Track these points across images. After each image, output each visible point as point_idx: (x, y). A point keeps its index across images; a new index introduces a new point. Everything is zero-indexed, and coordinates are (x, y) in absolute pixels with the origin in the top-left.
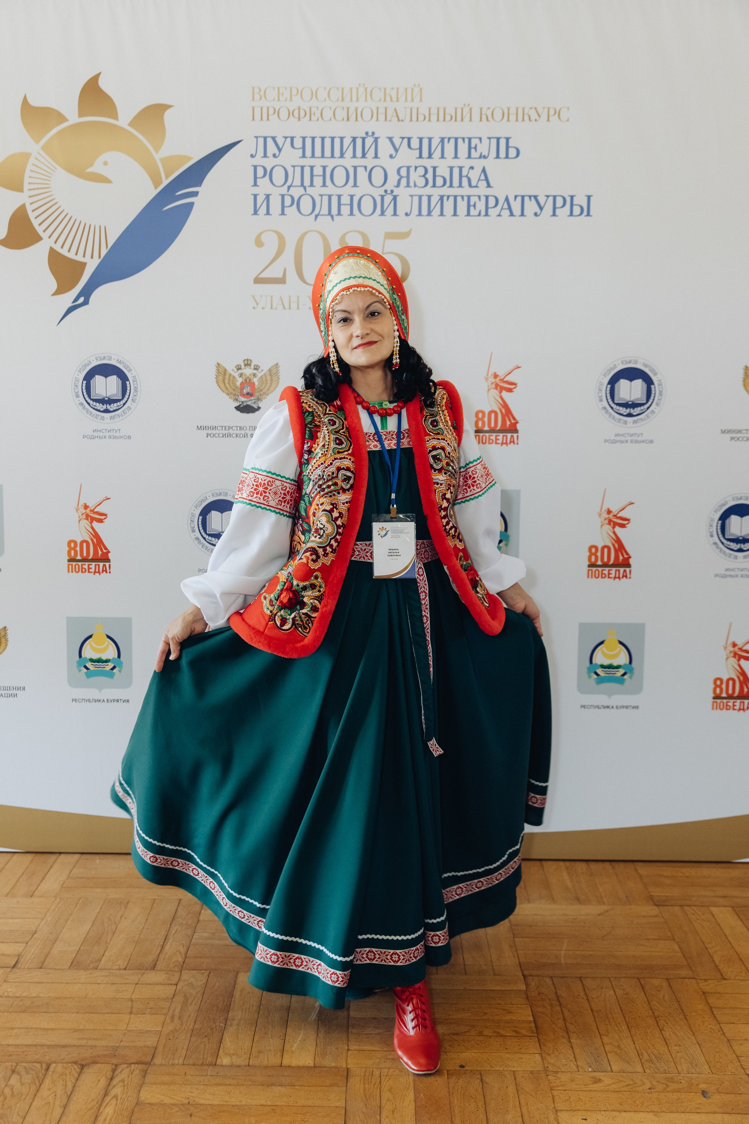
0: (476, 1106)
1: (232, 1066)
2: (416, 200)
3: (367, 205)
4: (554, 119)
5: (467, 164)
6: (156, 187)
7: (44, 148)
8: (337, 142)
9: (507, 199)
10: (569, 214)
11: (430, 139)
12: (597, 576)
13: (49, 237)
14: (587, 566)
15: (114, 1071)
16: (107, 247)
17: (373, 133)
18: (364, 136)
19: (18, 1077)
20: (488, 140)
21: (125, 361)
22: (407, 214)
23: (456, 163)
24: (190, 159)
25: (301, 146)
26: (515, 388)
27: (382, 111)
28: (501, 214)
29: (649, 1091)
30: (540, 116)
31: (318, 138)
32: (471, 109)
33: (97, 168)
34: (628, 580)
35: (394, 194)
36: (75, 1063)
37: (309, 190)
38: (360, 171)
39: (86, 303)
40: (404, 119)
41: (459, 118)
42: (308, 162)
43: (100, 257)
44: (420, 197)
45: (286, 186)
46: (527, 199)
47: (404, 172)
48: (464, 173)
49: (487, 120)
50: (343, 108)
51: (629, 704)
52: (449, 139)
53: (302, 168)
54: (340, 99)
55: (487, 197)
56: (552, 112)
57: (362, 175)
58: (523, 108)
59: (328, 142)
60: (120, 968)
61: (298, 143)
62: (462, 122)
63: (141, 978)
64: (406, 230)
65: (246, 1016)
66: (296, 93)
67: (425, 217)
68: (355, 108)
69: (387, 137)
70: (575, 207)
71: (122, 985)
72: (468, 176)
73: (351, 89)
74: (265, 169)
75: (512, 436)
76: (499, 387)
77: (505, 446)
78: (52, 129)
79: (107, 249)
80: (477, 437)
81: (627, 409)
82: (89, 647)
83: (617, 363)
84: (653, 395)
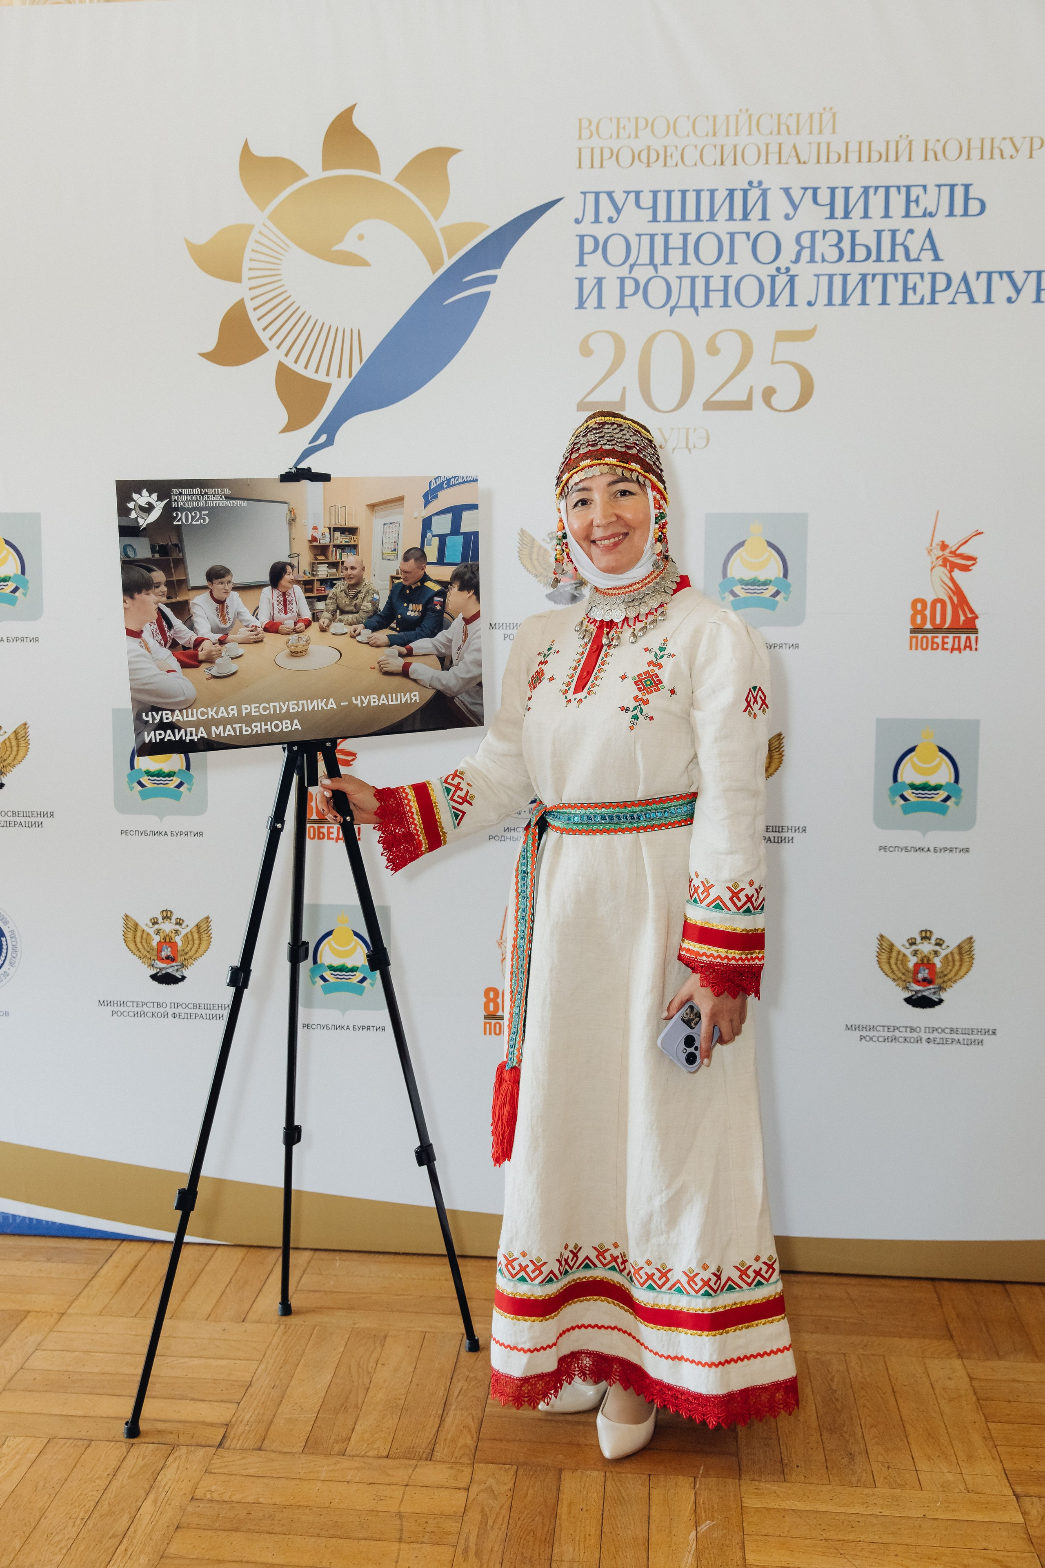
2: (824, 281)
3: (750, 290)
4: (1039, 154)
5: (903, 225)
6: (434, 271)
7: (271, 217)
8: (705, 197)
9: (965, 278)
11: (847, 190)
13: (278, 347)
17: (760, 183)
18: (747, 187)
20: (937, 189)
22: (810, 304)
23: (887, 224)
24: (483, 227)
25: (650, 204)
26: (973, 564)
27: (774, 148)
28: (955, 301)
30: (1017, 151)
31: (676, 191)
32: (910, 143)
33: (349, 244)
35: (791, 272)
37: (662, 271)
38: (740, 240)
39: (330, 442)
40: (807, 161)
41: (892, 157)
42: (660, 228)
43: (350, 376)
44: (831, 277)
45: (627, 265)
46: (995, 277)
47: (806, 240)
48: (899, 240)
49: (936, 159)
50: (715, 146)
52: (877, 188)
53: (652, 237)
54: (711, 133)
55: (934, 275)
56: (1037, 143)
57: (743, 246)
58: (993, 140)
59: (691, 198)
60: (379, 1455)
61: (646, 200)
62: (896, 163)
63: (412, 1474)
64: (808, 327)
65: (582, 1554)
66: (644, 126)
67: (837, 308)
68: (732, 146)
69: (781, 189)
71: (384, 1487)
72: (906, 243)
73: (727, 117)
74: (596, 241)
75: (968, 638)
76: (948, 564)
77: (956, 652)
78: (285, 188)
79: (361, 362)
80: (914, 640)
82: (327, 948)
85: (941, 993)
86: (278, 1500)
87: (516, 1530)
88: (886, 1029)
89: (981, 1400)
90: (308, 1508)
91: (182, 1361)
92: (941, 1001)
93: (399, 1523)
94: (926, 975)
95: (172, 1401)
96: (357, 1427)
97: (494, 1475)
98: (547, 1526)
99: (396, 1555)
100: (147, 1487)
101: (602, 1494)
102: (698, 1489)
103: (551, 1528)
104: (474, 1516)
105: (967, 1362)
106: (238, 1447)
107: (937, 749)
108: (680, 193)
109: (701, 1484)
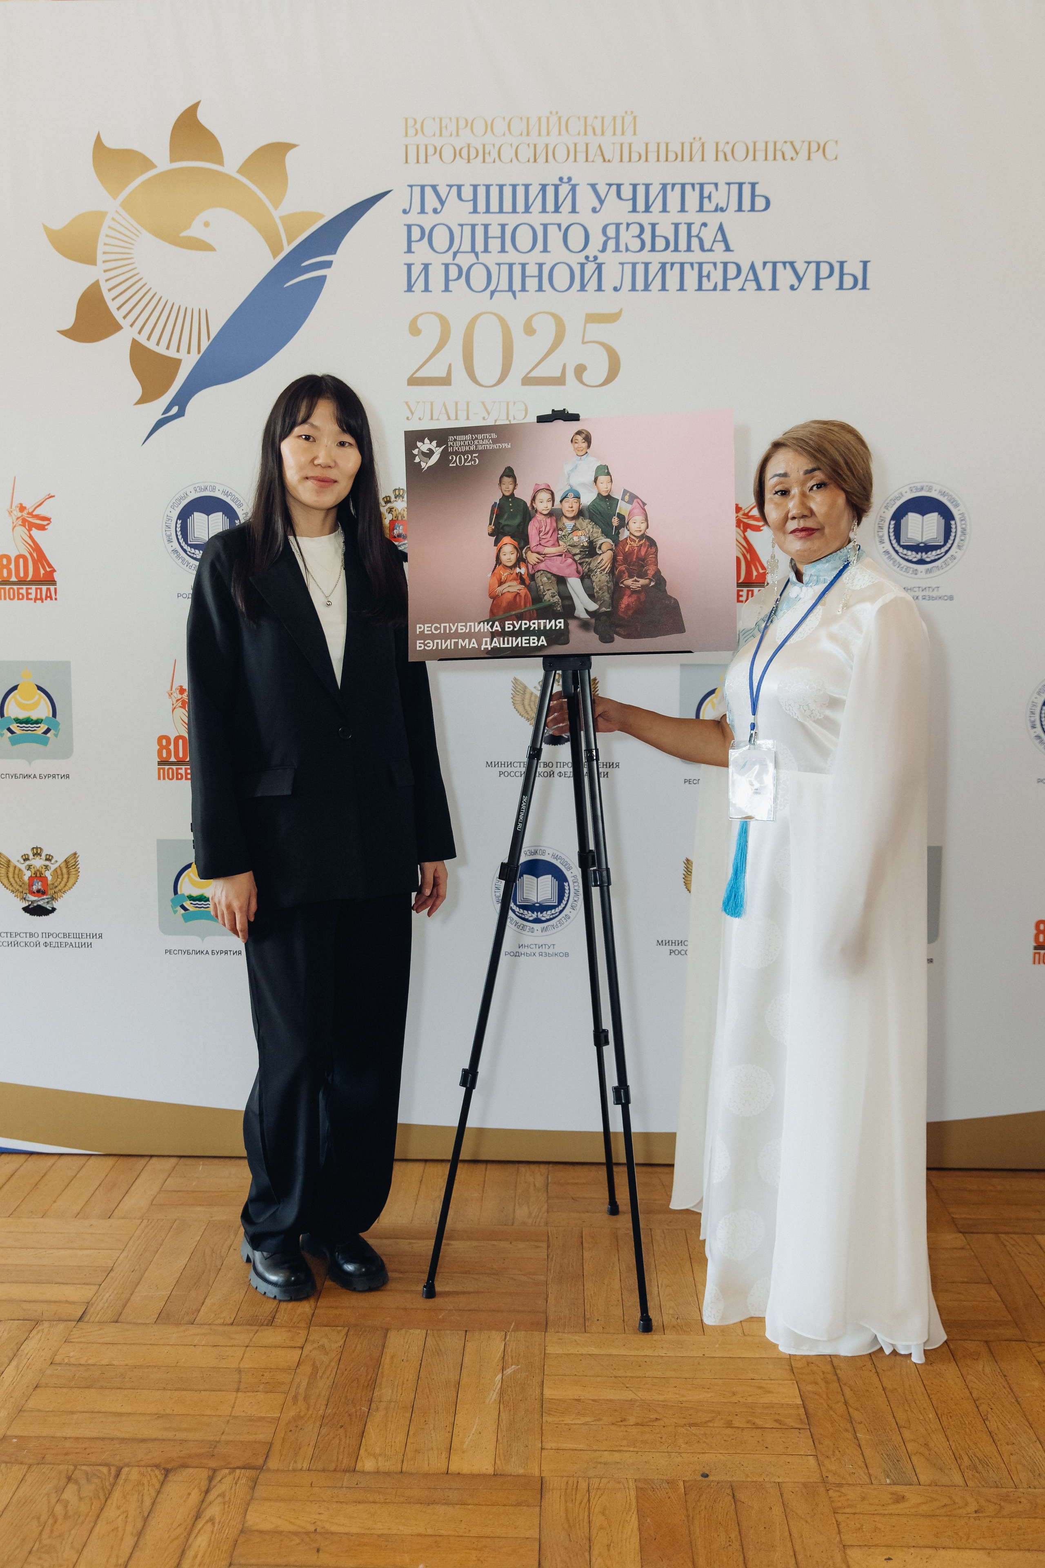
0: (728, 1539)
1: (377, 1472)
2: (628, 269)
3: (561, 277)
4: (817, 156)
5: (698, 219)
6: (275, 256)
7: (125, 205)
8: (520, 191)
9: (753, 267)
10: (837, 286)
11: (647, 186)
13: (132, 326)
15: (211, 1479)
16: (209, 338)
17: (570, 179)
18: (558, 182)
19: (76, 1487)
20: (727, 186)
21: (233, 493)
22: (616, 289)
23: (683, 218)
24: (319, 216)
25: (471, 197)
26: (763, 525)
27: (581, 148)
28: (745, 288)
29: (975, 1515)
30: (797, 154)
31: (494, 186)
32: (703, 144)
33: (196, 230)
35: (599, 261)
36: (157, 1466)
37: (483, 257)
38: (552, 230)
39: (181, 413)
40: (611, 160)
41: (687, 157)
42: (480, 219)
43: (199, 352)
44: (634, 265)
45: (451, 253)
46: (780, 266)
47: (611, 231)
48: (694, 232)
49: (726, 159)
50: (529, 145)
52: (673, 185)
53: (473, 227)
54: (525, 133)
55: (725, 265)
56: (814, 147)
57: (555, 236)
58: (775, 143)
59: (508, 191)
60: (225, 1323)
61: (467, 193)
62: (691, 162)
63: (253, 1337)
64: (615, 310)
65: (399, 1395)
66: (464, 125)
67: (640, 293)
68: (545, 145)
69: (588, 184)
70: (845, 277)
71: (227, 1348)
72: (700, 235)
73: (540, 119)
74: (422, 230)
76: (742, 525)
78: (134, 179)
79: (208, 340)
81: (917, 553)
82: (187, 879)
83: (903, 490)
84: (953, 534)
86: (130, 1362)
87: (343, 1378)
90: (157, 1368)
91: (51, 1252)
93: (238, 1376)
95: (37, 1285)
96: (207, 1300)
97: (326, 1335)
98: (370, 1375)
99: (233, 1402)
100: (11, 1355)
101: (422, 1347)
102: (508, 1341)
103: (374, 1376)
104: (307, 1369)
106: (97, 1320)
108: (498, 187)
109: (511, 1336)
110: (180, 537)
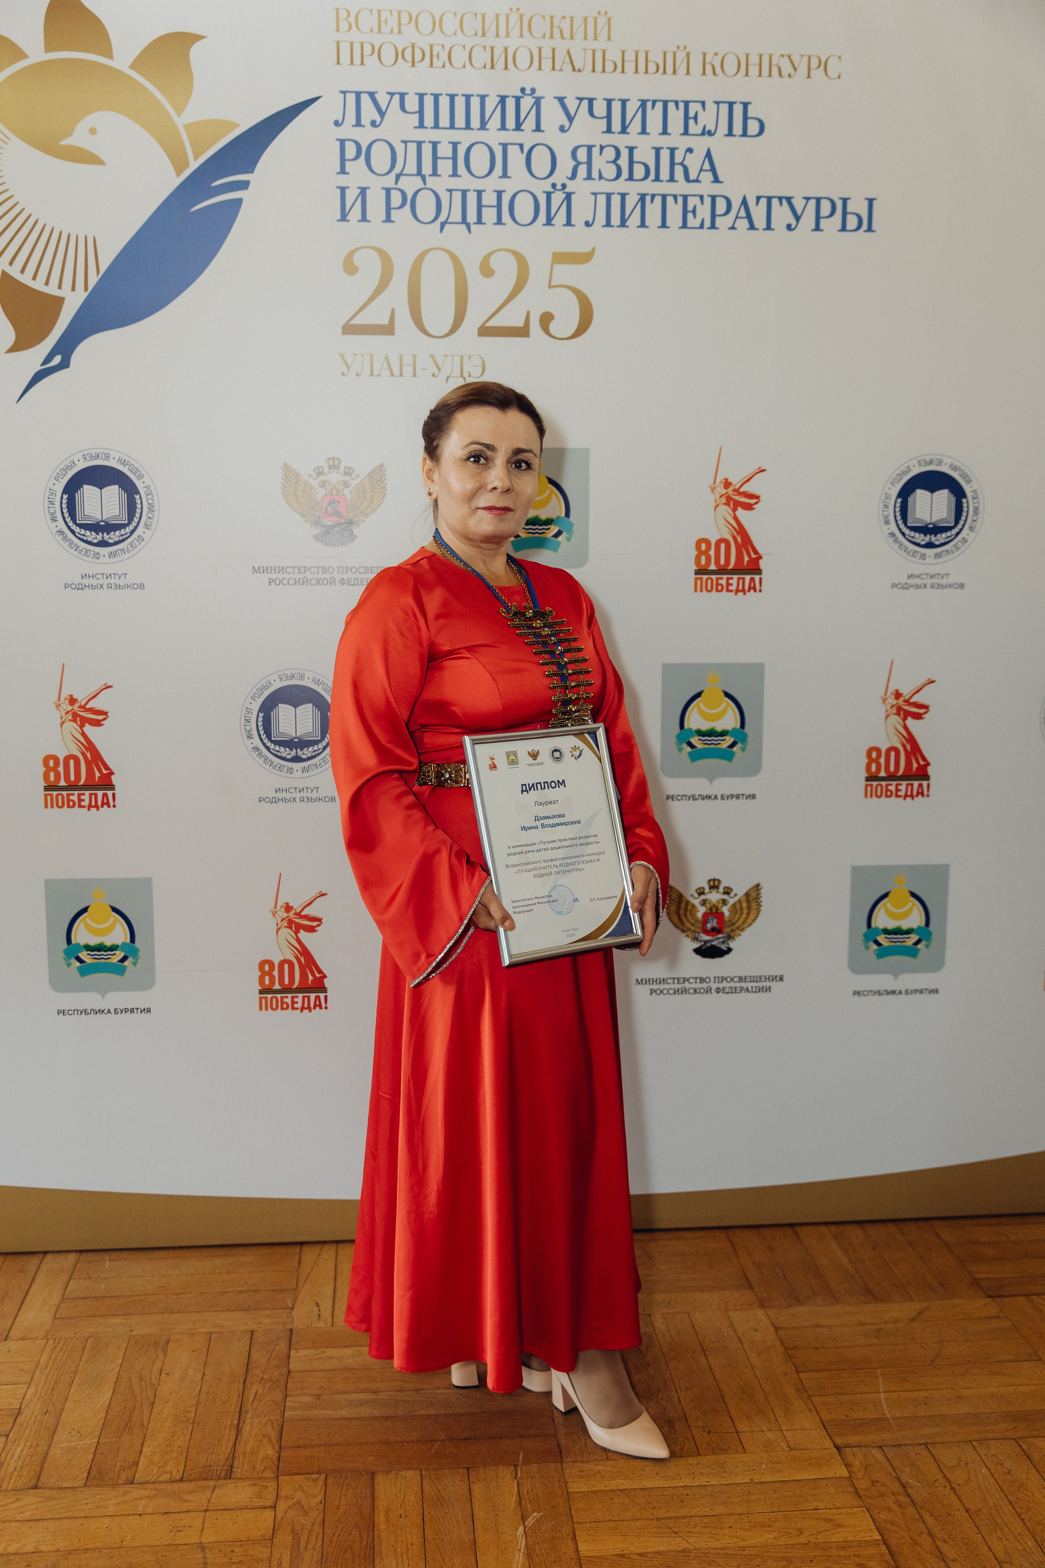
2: (602, 199)
3: (524, 208)
4: (817, 74)
5: (682, 143)
6: (178, 173)
8: (475, 103)
9: (744, 202)
10: (840, 227)
11: (624, 102)
12: (879, 794)
13: (1, 254)
14: (863, 779)
16: (98, 273)
17: (533, 91)
18: (519, 94)
20: (716, 106)
21: (132, 462)
22: (587, 224)
23: (665, 142)
24: (233, 125)
25: (417, 109)
26: (756, 503)
27: (547, 53)
28: (736, 226)
30: (795, 69)
31: (444, 95)
32: (688, 55)
33: (79, 138)
34: (925, 798)
35: (567, 190)
37: (431, 182)
38: (513, 151)
39: (65, 364)
40: (581, 69)
41: (670, 69)
42: (428, 135)
43: (86, 289)
44: (609, 196)
45: (392, 176)
46: (775, 202)
47: (582, 155)
48: (678, 158)
49: (714, 74)
50: (485, 47)
51: (924, 987)
52: (654, 102)
53: (419, 144)
54: (480, 33)
55: (713, 198)
56: (814, 63)
57: (516, 158)
58: (771, 56)
59: (460, 103)
60: (172, 1479)
61: (412, 103)
62: (674, 76)
63: (211, 1497)
64: (587, 249)
66: (407, 21)
67: (616, 229)
68: (503, 49)
69: (555, 98)
70: (849, 217)
71: (182, 1516)
72: (685, 163)
73: (497, 16)
74: (358, 146)
75: (752, 580)
76: (732, 502)
77: (740, 594)
78: (2, 70)
79: (98, 275)
80: (699, 582)
81: (926, 536)
82: (82, 926)
83: (911, 464)
84: (964, 514)
85: (730, 942)
86: (61, 1545)
87: (332, 1548)
88: (676, 981)
89: (789, 1351)
90: (97, 1551)
92: (729, 950)
93: (202, 1555)
94: (715, 925)
96: (145, 1449)
97: (301, 1487)
98: (365, 1540)
101: (419, 1495)
102: (520, 1478)
103: (370, 1541)
104: (284, 1538)
105: (769, 1311)
106: (10, 1488)
107: (722, 694)
108: (448, 98)
109: (522, 1472)
110: (66, 515)
